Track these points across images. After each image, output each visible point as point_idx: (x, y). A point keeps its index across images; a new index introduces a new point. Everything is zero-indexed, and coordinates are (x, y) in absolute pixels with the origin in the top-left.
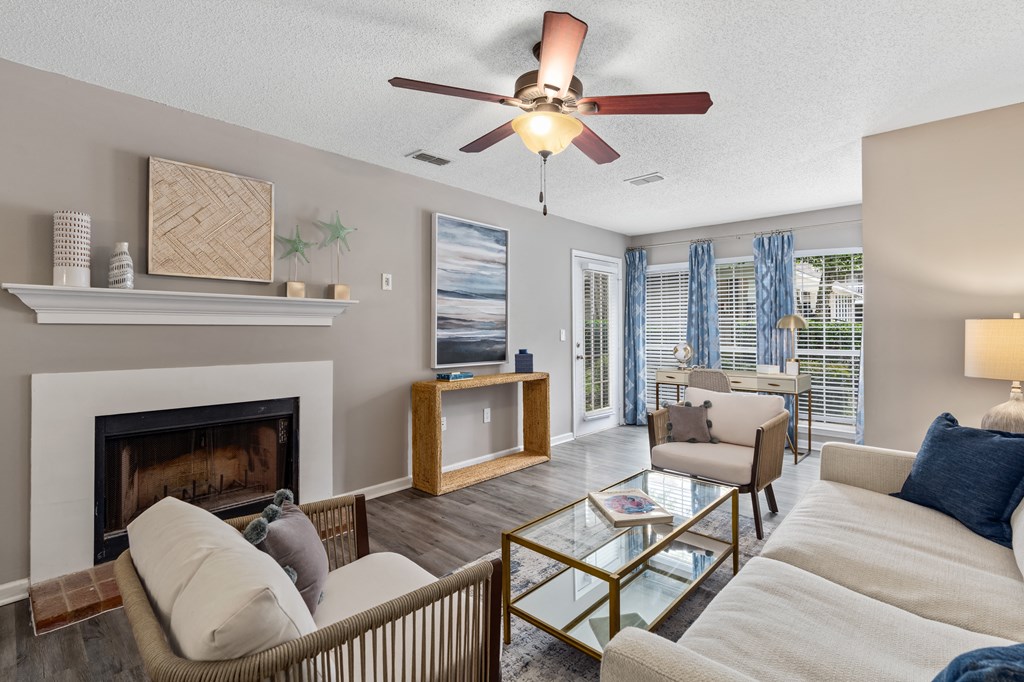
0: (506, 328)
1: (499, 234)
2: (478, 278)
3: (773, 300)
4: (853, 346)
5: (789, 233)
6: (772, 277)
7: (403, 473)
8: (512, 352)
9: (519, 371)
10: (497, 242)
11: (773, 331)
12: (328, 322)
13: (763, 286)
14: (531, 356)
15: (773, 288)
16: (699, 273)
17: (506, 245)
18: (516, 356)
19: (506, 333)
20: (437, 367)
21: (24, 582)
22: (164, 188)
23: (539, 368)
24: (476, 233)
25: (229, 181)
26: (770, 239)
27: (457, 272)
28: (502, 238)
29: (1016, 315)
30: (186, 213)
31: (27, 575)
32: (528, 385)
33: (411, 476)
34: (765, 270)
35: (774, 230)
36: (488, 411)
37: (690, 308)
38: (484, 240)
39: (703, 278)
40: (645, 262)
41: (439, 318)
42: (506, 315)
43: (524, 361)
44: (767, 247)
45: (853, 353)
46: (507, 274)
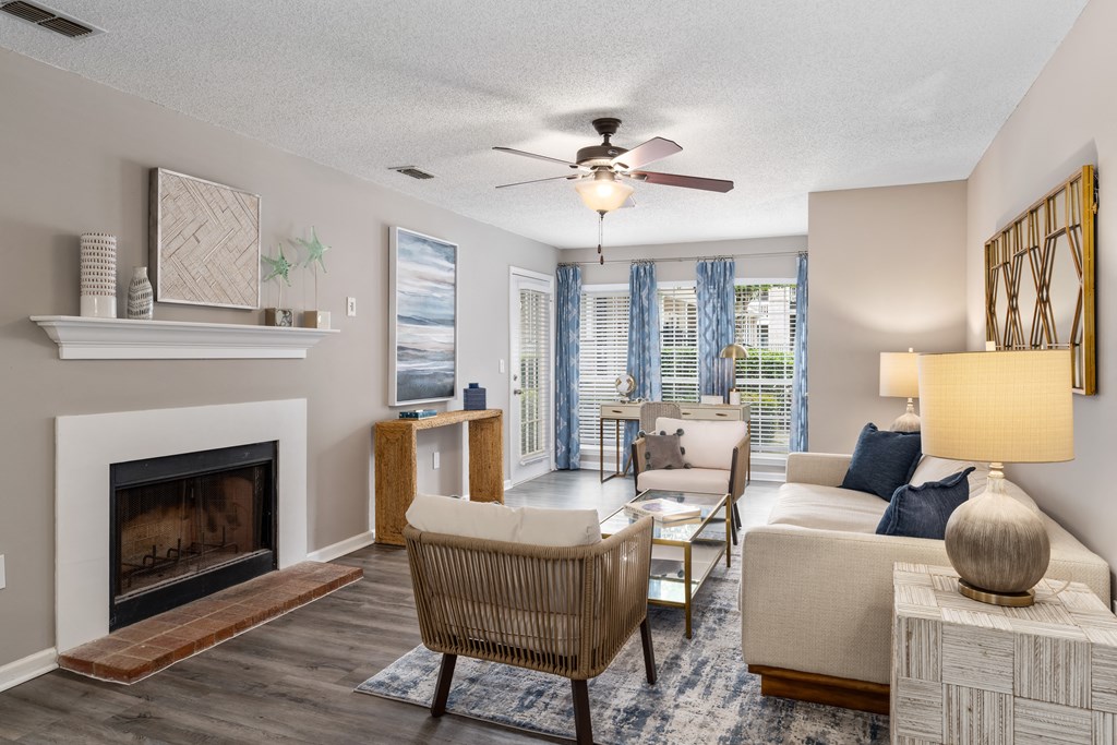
0: (454, 359)
1: (448, 250)
2: (432, 301)
3: (715, 328)
4: (785, 375)
5: (730, 260)
6: (714, 306)
7: (364, 528)
8: (461, 386)
9: (468, 407)
10: (447, 259)
11: (716, 360)
12: (302, 353)
13: (706, 314)
14: (484, 390)
15: (715, 316)
16: (640, 297)
17: (455, 262)
18: (465, 391)
19: (455, 365)
20: (397, 404)
21: (52, 651)
22: (170, 203)
23: (492, 403)
24: (429, 249)
25: (224, 194)
26: (712, 264)
27: (414, 295)
28: (451, 254)
29: (911, 350)
30: (188, 232)
31: (53, 643)
32: (474, 424)
33: (374, 531)
34: (707, 296)
35: (717, 255)
36: (437, 455)
37: (631, 335)
38: (436, 257)
39: (646, 303)
40: (579, 281)
41: (400, 348)
42: (455, 344)
43: (475, 397)
44: (710, 274)
45: (785, 382)
46: (455, 296)
